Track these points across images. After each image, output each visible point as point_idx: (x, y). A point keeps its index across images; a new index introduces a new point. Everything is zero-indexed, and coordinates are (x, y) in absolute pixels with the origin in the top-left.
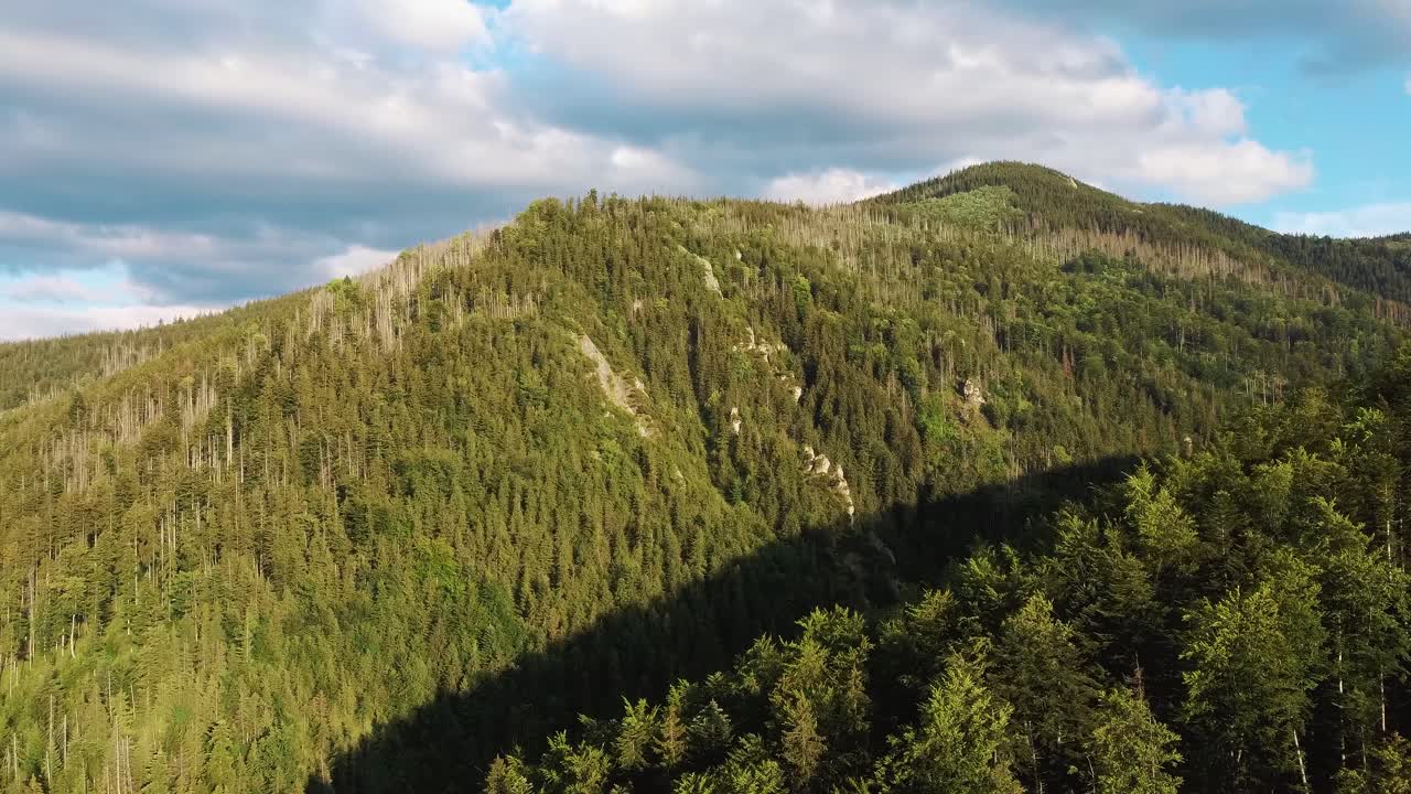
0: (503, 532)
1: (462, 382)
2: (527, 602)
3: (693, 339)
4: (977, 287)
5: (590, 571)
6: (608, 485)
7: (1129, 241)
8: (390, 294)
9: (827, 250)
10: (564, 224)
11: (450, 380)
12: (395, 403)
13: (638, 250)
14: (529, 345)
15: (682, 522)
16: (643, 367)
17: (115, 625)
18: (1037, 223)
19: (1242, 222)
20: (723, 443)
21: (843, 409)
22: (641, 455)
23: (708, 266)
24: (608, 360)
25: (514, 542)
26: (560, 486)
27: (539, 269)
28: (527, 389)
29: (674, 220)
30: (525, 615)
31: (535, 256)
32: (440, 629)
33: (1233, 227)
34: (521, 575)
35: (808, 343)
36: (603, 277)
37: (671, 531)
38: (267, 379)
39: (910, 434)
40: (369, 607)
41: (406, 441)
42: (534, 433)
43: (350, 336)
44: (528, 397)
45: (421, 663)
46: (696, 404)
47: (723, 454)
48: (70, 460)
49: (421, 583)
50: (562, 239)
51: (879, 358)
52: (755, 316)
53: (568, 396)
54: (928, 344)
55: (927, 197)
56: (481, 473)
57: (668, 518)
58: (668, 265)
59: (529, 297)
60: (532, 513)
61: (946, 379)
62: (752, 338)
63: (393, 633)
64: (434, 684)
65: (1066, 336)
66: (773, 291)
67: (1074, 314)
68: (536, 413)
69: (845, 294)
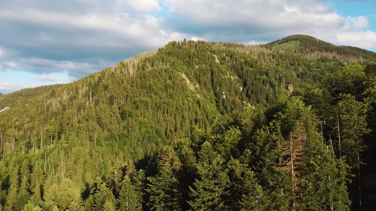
0: (162, 118)
1: (151, 82)
2: (168, 135)
3: (212, 75)
4: (291, 64)
5: (185, 128)
6: (189, 109)
7: (334, 54)
8: (132, 64)
9: (249, 54)
10: (177, 47)
11: (148, 82)
12: (133, 87)
13: (197, 53)
14: (168, 74)
15: (209, 118)
16: (199, 82)
17: (62, 140)
18: (307, 50)
19: (367, 50)
20: (221, 101)
21: (254, 92)
22: (198, 102)
23: (216, 57)
24: (189, 80)
25: (165, 121)
26: (177, 108)
27: (170, 57)
28: (168, 85)
29: (207, 46)
30: (168, 138)
31: (170, 54)
32: (145, 141)
33: (364, 51)
34: (167, 129)
35: (244, 76)
36: (187, 60)
37: (207, 120)
38: (100, 83)
39: (273, 99)
40: (127, 135)
41: (136, 96)
42: (170, 95)
43: (122, 72)
44: (168, 87)
45: (140, 149)
46: (213, 91)
47: (221, 104)
48: (51, 103)
49: (140, 129)
50: (177, 50)
51: (264, 79)
52: (229, 69)
53: (179, 87)
54: (278, 76)
55: (276, 45)
56: (156, 104)
57: (206, 117)
58: (205, 57)
59: (168, 64)
60: (169, 114)
61: (283, 85)
62: (229, 74)
63: (133, 141)
64: (144, 155)
65: (317, 75)
66: (234, 63)
67: (319, 71)
68: (170, 91)
69: (254, 63)
